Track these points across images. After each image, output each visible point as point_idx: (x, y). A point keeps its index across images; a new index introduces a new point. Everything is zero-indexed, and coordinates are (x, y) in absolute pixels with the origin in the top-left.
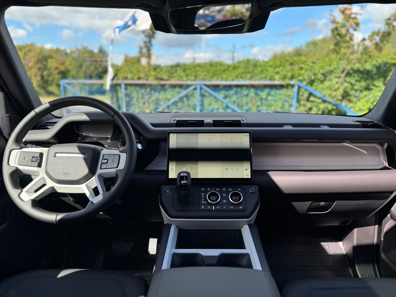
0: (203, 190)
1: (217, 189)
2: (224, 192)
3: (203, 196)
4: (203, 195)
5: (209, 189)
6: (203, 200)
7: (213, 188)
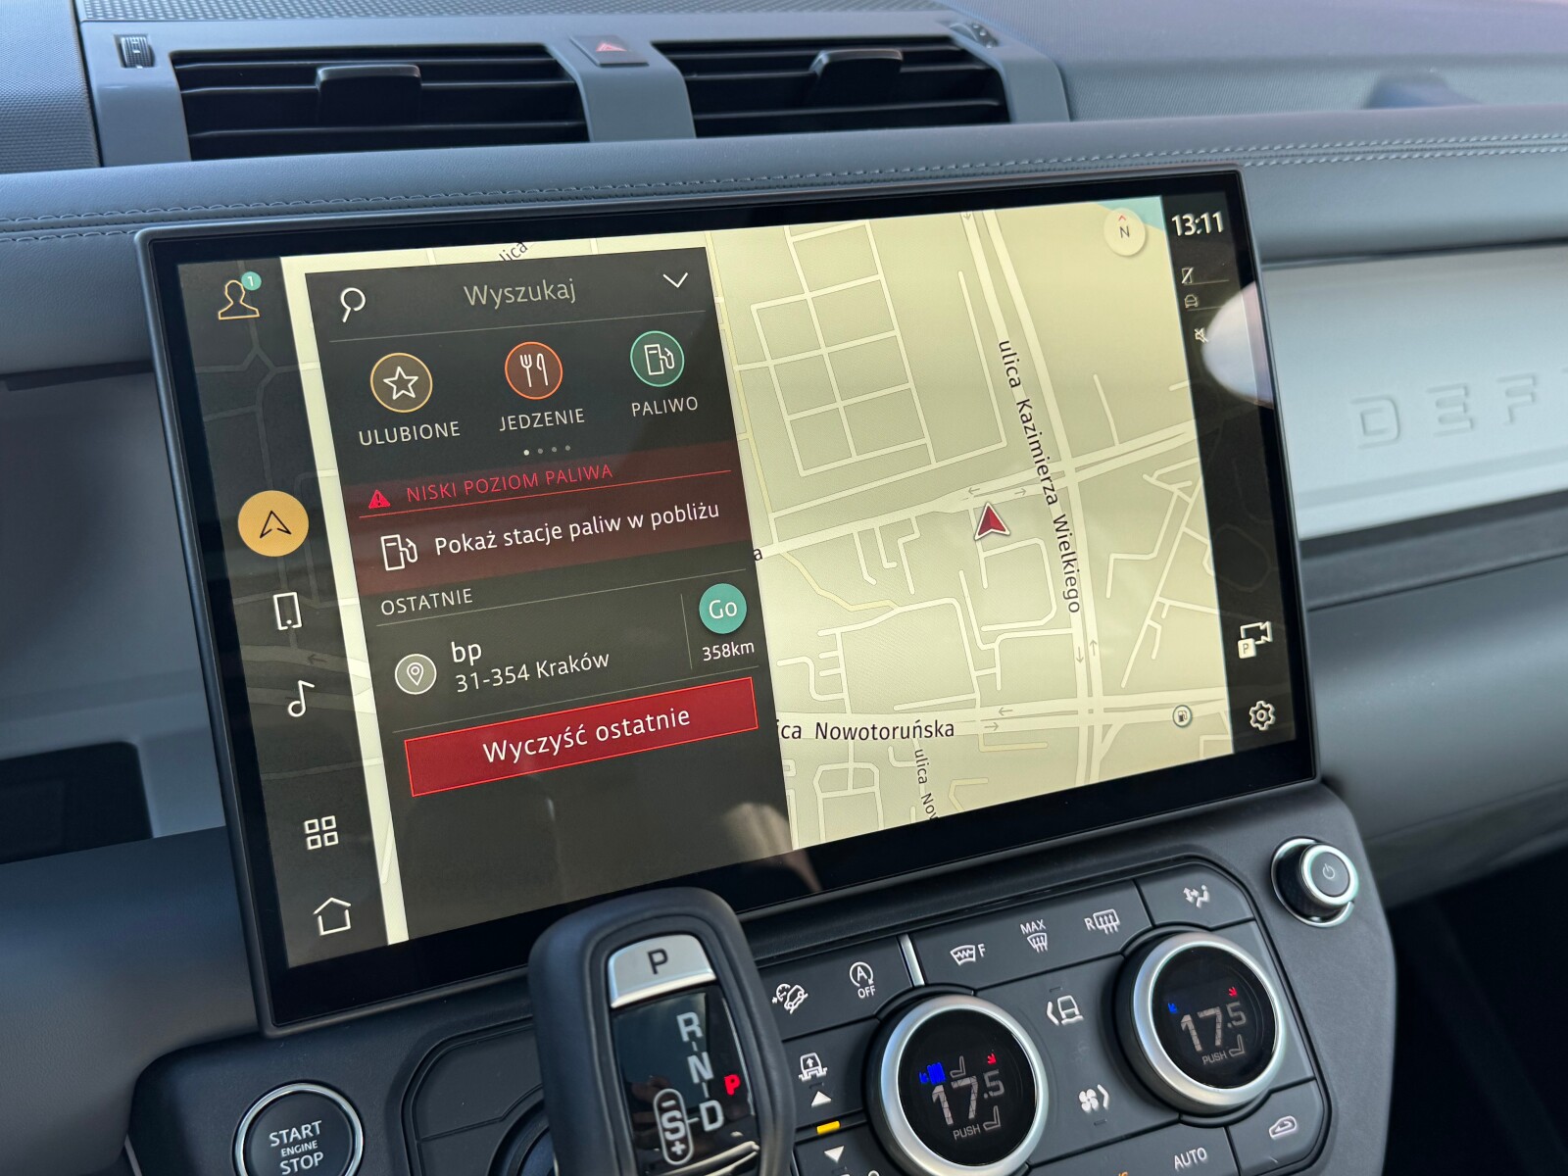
0: (791, 1007)
1: (964, 954)
2: (1050, 971)
3: (820, 1099)
4: (816, 1084)
5: (859, 969)
6: (835, 1154)
7: (898, 940)
